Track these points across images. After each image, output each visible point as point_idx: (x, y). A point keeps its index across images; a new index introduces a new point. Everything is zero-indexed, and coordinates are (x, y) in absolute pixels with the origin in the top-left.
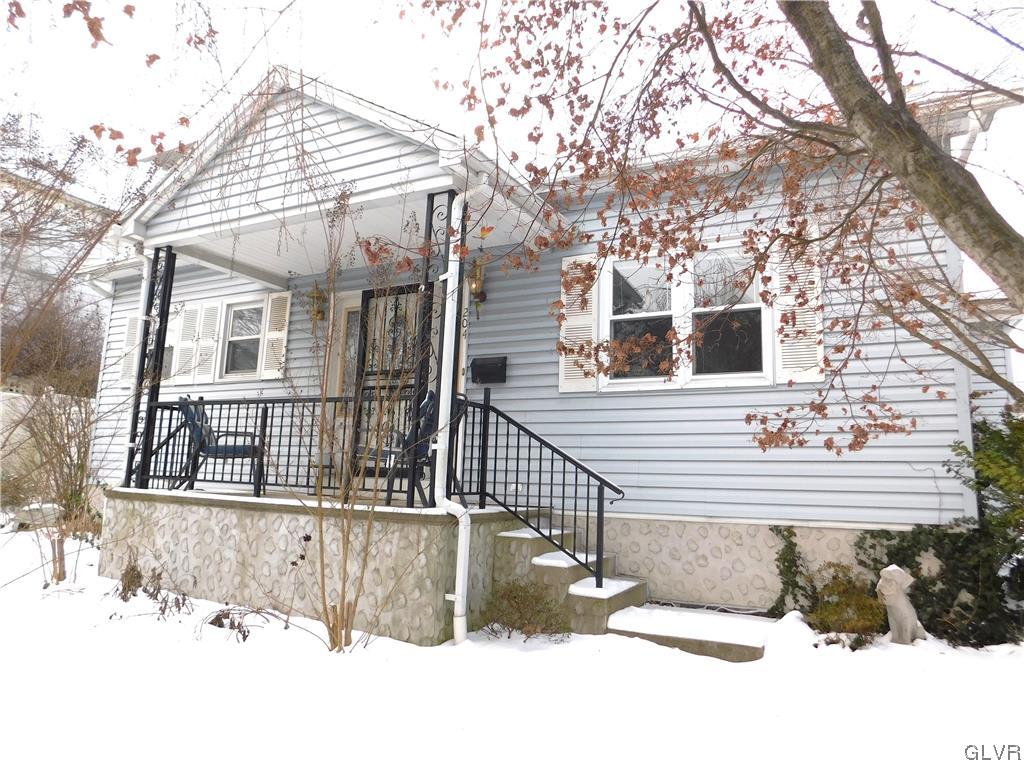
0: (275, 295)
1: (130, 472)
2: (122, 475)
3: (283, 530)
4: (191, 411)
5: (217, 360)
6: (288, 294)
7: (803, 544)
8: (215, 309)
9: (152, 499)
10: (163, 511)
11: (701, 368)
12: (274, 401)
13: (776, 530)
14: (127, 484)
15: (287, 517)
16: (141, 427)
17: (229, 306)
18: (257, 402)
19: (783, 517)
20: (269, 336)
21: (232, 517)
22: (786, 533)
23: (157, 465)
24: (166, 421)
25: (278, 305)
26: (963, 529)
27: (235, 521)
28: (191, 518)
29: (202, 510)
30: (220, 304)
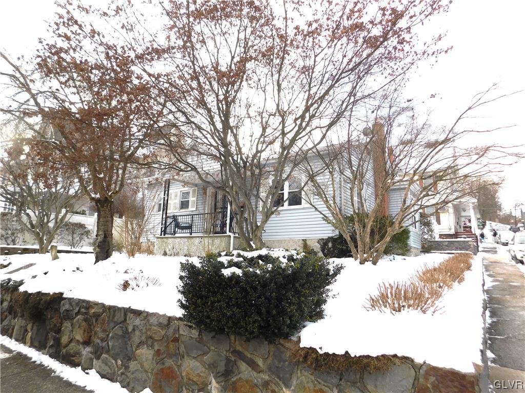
0: (193, 188)
1: (161, 232)
2: (160, 233)
3: (197, 241)
4: (175, 218)
5: (178, 206)
6: (196, 188)
7: (308, 242)
8: (177, 192)
9: (167, 238)
10: (170, 240)
11: (290, 204)
12: (194, 215)
13: (303, 240)
14: (161, 235)
15: (198, 239)
16: (164, 222)
17: (181, 191)
18: (191, 215)
19: (304, 237)
20: (192, 199)
21: (186, 240)
22: (305, 241)
23: (168, 230)
24: (169, 221)
25: (194, 191)
26: (336, 237)
27: (187, 240)
28: (177, 241)
29: (179, 239)
30: (178, 191)
